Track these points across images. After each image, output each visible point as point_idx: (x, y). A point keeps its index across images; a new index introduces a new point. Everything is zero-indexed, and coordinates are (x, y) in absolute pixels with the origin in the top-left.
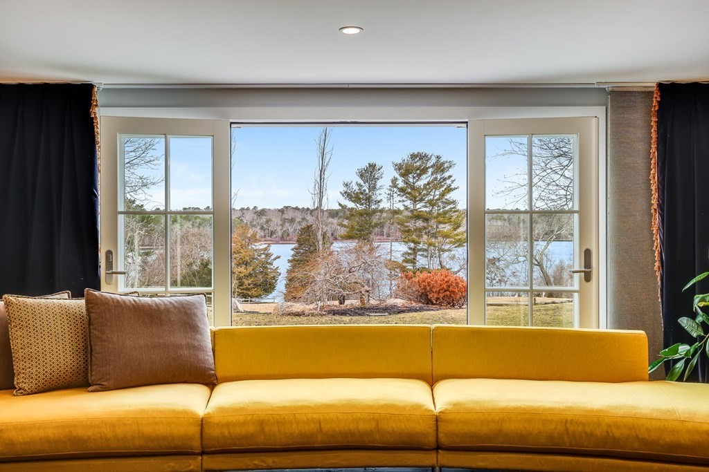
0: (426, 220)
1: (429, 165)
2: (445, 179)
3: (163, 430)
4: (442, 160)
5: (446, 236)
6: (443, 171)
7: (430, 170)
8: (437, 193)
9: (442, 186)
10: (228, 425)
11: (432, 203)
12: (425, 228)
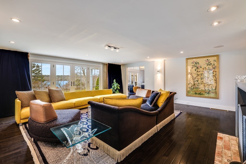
0: (35, 77)
1: (35, 66)
2: (39, 69)
3: (70, 105)
4: (38, 65)
5: (40, 80)
6: (39, 67)
7: (36, 67)
8: (37, 71)
9: (38, 70)
10: (78, 103)
11: (36, 74)
12: (34, 79)
